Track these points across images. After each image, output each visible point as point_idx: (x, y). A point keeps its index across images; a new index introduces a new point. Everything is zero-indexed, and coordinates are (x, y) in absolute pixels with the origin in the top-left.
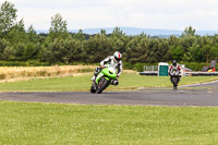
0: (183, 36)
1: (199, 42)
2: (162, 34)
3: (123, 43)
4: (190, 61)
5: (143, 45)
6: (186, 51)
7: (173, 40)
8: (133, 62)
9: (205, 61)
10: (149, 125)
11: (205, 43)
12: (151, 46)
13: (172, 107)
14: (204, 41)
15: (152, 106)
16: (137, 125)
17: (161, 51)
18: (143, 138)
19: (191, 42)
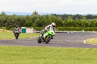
0: (32, 15)
1: (40, 18)
2: (23, 14)
3: (5, 19)
4: (35, 26)
5: (14, 19)
6: (34, 22)
7: (28, 17)
8: (10, 27)
9: (42, 26)
10: (17, 55)
11: (42, 18)
12: (18, 20)
13: (28, 47)
14: (41, 17)
15: (19, 46)
16: (12, 55)
17: (22, 22)
18: (15, 60)
19: (36, 18)
